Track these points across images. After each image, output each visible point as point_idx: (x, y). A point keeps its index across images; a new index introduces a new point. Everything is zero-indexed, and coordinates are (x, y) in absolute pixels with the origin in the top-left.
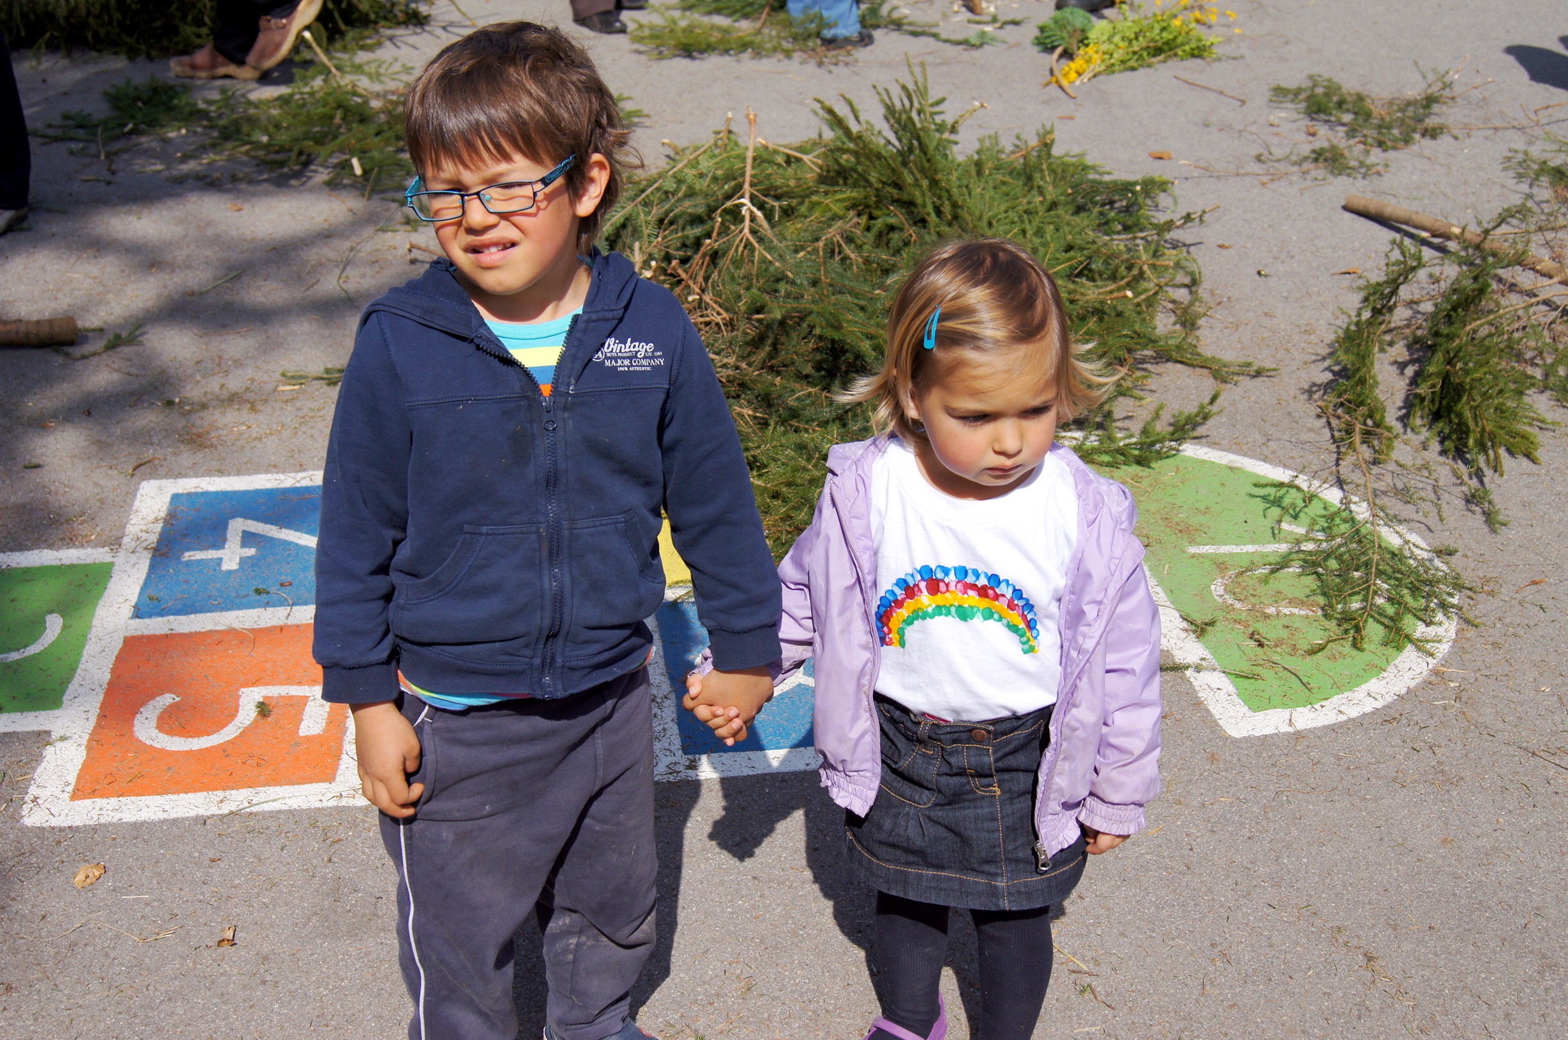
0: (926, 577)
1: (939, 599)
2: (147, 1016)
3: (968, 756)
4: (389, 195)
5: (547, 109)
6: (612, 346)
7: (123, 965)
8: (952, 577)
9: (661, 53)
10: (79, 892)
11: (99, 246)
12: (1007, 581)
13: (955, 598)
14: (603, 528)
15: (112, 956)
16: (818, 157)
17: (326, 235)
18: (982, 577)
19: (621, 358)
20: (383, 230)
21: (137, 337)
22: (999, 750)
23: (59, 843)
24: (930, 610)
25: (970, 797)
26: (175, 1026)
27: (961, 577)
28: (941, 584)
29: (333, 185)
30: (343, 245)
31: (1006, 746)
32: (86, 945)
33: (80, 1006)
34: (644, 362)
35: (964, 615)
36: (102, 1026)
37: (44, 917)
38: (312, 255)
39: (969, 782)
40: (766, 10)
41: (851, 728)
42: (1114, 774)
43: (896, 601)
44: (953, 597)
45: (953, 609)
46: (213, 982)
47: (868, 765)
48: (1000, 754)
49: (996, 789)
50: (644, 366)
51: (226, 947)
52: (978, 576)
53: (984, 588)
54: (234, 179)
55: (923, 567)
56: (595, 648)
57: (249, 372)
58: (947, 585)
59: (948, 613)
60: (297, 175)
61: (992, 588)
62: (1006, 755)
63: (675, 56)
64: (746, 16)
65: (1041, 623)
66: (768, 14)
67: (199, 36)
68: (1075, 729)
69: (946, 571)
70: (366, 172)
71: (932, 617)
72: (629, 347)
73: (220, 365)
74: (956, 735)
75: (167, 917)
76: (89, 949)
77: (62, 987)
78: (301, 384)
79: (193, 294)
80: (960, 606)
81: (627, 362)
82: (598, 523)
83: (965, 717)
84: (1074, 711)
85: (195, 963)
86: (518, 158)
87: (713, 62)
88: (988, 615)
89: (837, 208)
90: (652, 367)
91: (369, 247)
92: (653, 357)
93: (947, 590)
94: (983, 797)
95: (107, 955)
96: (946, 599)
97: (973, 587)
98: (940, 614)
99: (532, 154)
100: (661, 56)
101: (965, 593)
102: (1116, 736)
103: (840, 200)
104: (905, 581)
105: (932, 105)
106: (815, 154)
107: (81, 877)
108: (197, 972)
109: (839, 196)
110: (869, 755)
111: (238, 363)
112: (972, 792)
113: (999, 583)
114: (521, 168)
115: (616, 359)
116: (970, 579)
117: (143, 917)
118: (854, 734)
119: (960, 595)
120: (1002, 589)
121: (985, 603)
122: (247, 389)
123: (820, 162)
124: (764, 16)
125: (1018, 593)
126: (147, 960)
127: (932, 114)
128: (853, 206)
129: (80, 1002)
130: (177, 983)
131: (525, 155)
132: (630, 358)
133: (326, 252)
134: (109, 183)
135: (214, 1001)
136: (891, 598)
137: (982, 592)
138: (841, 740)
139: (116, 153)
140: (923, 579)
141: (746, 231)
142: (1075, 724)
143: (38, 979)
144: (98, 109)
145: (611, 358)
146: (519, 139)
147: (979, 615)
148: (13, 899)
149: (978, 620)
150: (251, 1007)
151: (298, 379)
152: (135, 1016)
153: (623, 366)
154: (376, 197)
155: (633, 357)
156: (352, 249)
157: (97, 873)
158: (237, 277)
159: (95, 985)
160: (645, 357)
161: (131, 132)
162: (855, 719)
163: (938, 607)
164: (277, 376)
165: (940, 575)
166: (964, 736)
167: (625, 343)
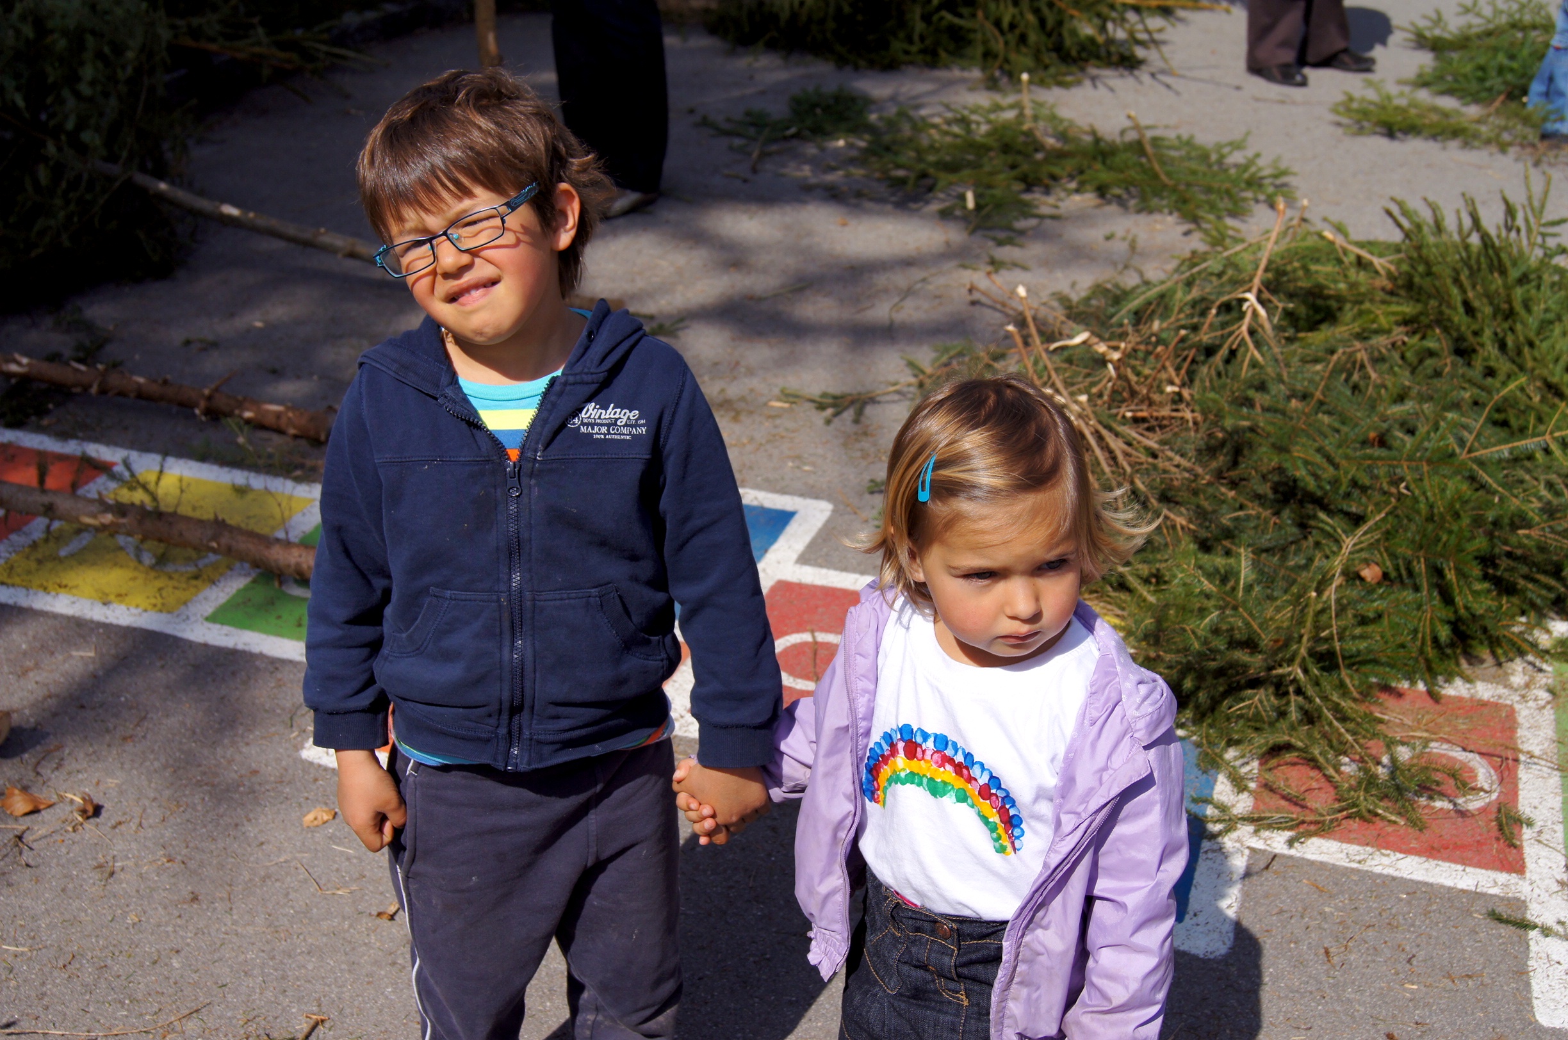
0: (906, 737)
1: (915, 765)
2: (282, 962)
3: (930, 950)
4: (991, 233)
5: (502, 139)
6: (591, 411)
7: (293, 907)
8: (930, 745)
9: (1362, 128)
10: (303, 830)
11: (698, 238)
12: (982, 765)
13: (929, 769)
14: (572, 601)
15: (290, 897)
16: (1391, 262)
17: (908, 263)
18: (960, 752)
19: (598, 425)
20: (964, 267)
21: (678, 329)
22: (965, 954)
23: (316, 780)
24: (903, 775)
25: (936, 997)
26: (298, 979)
27: (941, 747)
28: (919, 749)
29: (945, 215)
30: (917, 274)
31: (974, 952)
32: (277, 880)
33: (237, 934)
34: (625, 431)
35: (936, 789)
36: (242, 958)
37: (262, 844)
38: (881, 280)
39: (934, 981)
40: (1502, 98)
41: (821, 882)
42: (1086, 1019)
43: (883, 756)
44: (927, 767)
45: (925, 780)
46: (353, 949)
47: (837, 927)
48: (964, 959)
49: (964, 997)
50: (625, 434)
51: (384, 922)
52: (956, 751)
53: (960, 764)
54: (859, 195)
55: (905, 726)
56: (564, 724)
57: (754, 383)
58: (924, 752)
59: (920, 784)
60: (915, 199)
61: (967, 768)
62: (971, 963)
63: (1375, 133)
64: (1476, 100)
65: (1027, 823)
66: (1503, 102)
67: (907, 53)
68: (1039, 954)
69: (925, 736)
70: (979, 207)
71: (903, 784)
72: (610, 413)
73: (733, 369)
74: (919, 923)
75: (356, 875)
76: (278, 884)
77: (235, 911)
78: (792, 403)
79: (751, 298)
80: (932, 779)
81: (604, 430)
82: (565, 596)
83: (929, 905)
84: (1039, 932)
85: (351, 926)
86: (478, 190)
87: (1414, 146)
88: (962, 798)
89: (1383, 321)
90: (633, 436)
91: (941, 281)
92: (636, 426)
93: (923, 759)
94: (949, 1002)
95: (287, 894)
96: (920, 767)
97: (951, 761)
98: (912, 783)
99: (492, 183)
100: (1361, 131)
101: (942, 765)
102: (1100, 976)
103: (1394, 314)
104: (890, 736)
105: (1544, 225)
106: (1391, 258)
107: (310, 817)
108: (347, 935)
109: (1394, 308)
110: (838, 917)
111: (751, 372)
112: (936, 992)
113: (973, 764)
114: (483, 201)
115: (592, 425)
116: (949, 752)
117: (338, 870)
118: (823, 889)
119: (934, 766)
120: (976, 771)
121: (960, 783)
122: (743, 399)
123: (1392, 268)
124: (1497, 104)
125: (995, 780)
126: (315, 910)
127: (1544, 235)
128: (1405, 323)
129: (240, 930)
130: (324, 939)
131: (485, 187)
132: (608, 425)
133: (900, 279)
134: (745, 181)
135: (344, 966)
136: (879, 752)
137: (959, 769)
138: (811, 891)
139: (769, 154)
140: (902, 739)
141: (1244, 328)
142: (1040, 949)
143: (221, 899)
144: (778, 109)
145: (588, 424)
146: (478, 173)
147: (953, 794)
148: (249, 820)
149: (949, 800)
150: (369, 983)
151: (791, 397)
152: (273, 958)
153: (599, 433)
154: (980, 233)
155: (614, 423)
156: (924, 280)
157: (326, 817)
158: (801, 290)
159: (260, 920)
160: (626, 425)
161: (793, 136)
162: (826, 873)
163: (912, 773)
164: (776, 391)
165: (919, 740)
166: (927, 926)
167: (606, 409)
